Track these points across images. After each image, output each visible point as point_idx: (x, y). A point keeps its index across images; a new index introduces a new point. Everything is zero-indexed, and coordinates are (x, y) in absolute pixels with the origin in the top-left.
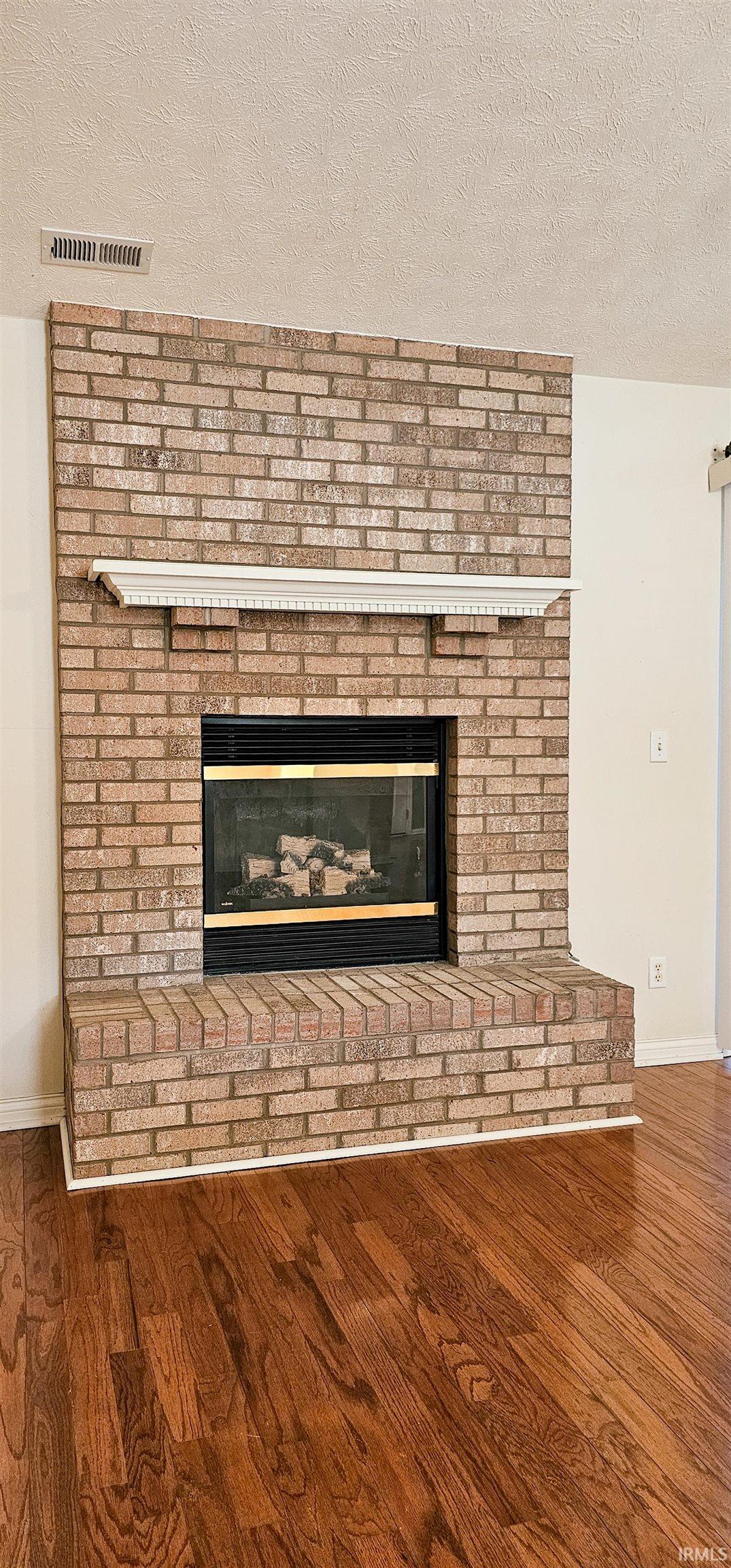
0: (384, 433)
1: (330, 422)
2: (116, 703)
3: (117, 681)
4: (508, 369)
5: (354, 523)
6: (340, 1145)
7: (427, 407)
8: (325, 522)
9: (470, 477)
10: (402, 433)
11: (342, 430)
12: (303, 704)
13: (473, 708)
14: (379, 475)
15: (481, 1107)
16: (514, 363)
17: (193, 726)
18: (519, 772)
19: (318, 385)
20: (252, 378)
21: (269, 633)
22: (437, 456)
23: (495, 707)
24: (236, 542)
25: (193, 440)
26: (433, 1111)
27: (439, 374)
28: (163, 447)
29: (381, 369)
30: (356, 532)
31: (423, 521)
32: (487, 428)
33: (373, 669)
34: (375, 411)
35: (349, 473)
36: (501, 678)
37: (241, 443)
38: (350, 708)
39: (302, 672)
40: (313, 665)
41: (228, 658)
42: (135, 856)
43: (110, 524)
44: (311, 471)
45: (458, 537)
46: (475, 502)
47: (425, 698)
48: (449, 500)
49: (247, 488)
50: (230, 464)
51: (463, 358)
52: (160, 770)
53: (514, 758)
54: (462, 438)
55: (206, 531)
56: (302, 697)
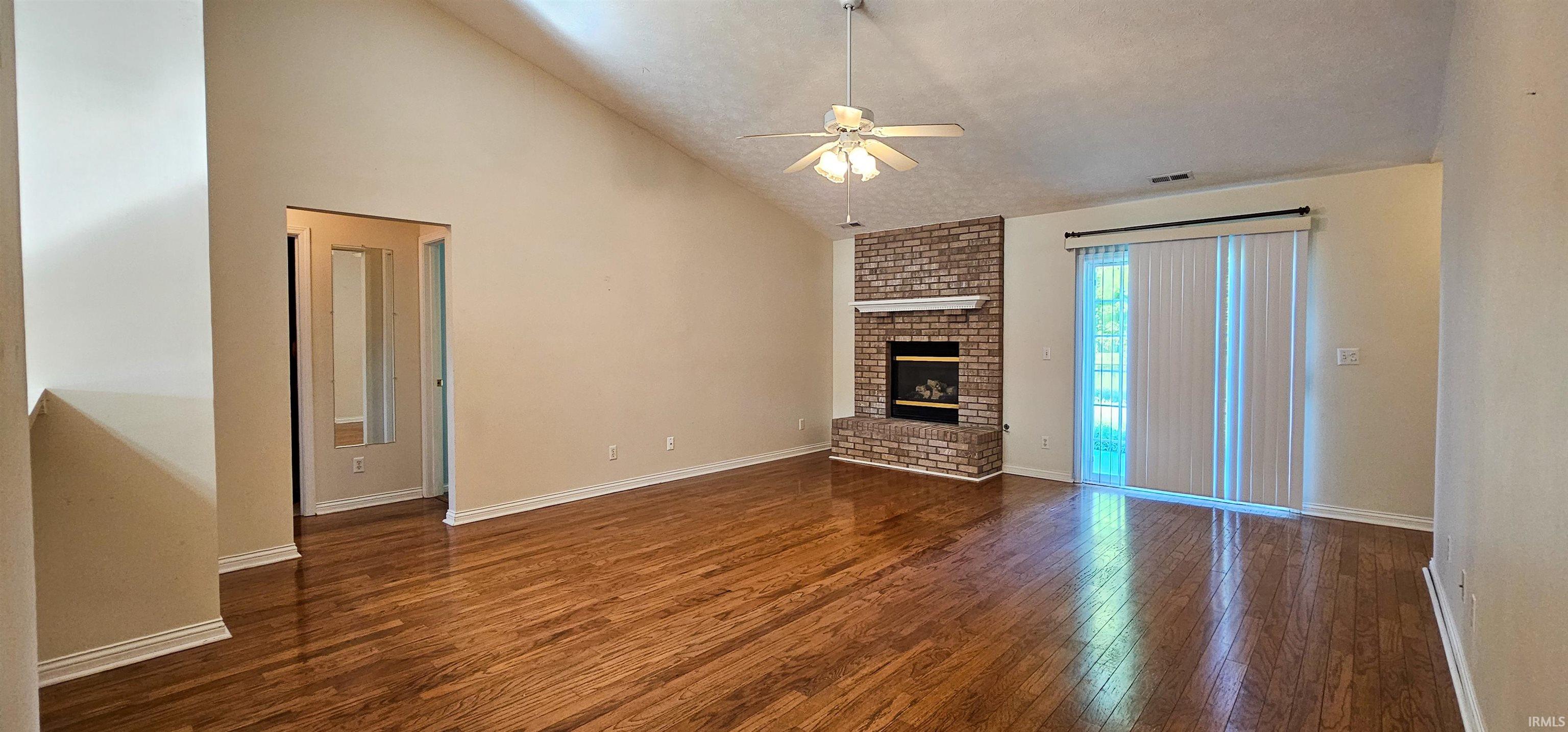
0: (936, 253)
1: (921, 253)
2: (866, 338)
3: (867, 332)
4: (976, 225)
5: (927, 282)
6: (889, 464)
7: (949, 243)
8: (919, 283)
9: (963, 262)
10: (942, 252)
11: (924, 255)
12: (912, 338)
13: (964, 339)
14: (934, 266)
15: (927, 463)
16: (978, 222)
17: (884, 344)
18: (980, 361)
19: (917, 242)
20: (900, 244)
21: (903, 317)
22: (952, 258)
23: (971, 339)
24: (895, 291)
25: (885, 264)
26: (914, 461)
27: (953, 232)
28: (878, 268)
29: (936, 233)
30: (927, 285)
31: (947, 279)
32: (969, 246)
33: (932, 327)
34: (934, 247)
35: (926, 267)
36: (973, 329)
37: (898, 263)
38: (926, 339)
39: (912, 328)
40: (915, 326)
41: (893, 325)
42: (870, 380)
43: (866, 290)
44: (915, 268)
45: (959, 283)
46: (965, 270)
47: (948, 336)
48: (956, 271)
49: (898, 276)
50: (894, 270)
51: (961, 224)
52: (876, 357)
53: (978, 357)
54: (960, 250)
55: (888, 289)
56: (912, 336)
